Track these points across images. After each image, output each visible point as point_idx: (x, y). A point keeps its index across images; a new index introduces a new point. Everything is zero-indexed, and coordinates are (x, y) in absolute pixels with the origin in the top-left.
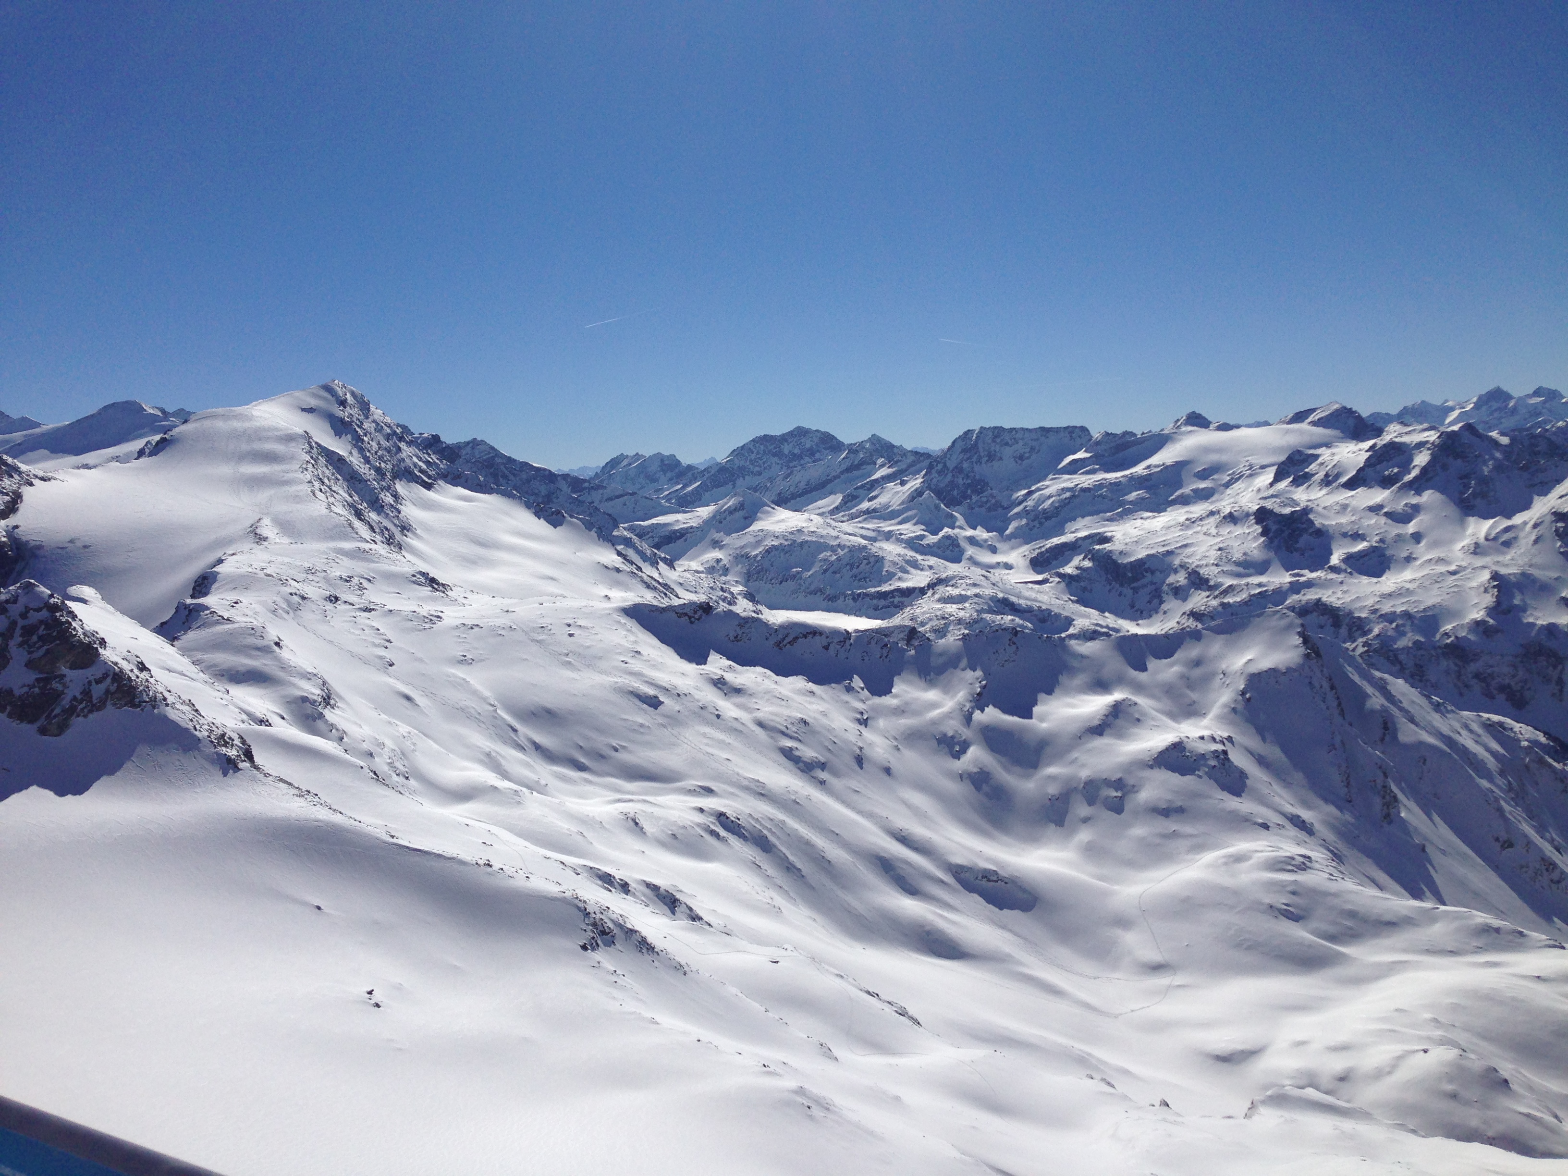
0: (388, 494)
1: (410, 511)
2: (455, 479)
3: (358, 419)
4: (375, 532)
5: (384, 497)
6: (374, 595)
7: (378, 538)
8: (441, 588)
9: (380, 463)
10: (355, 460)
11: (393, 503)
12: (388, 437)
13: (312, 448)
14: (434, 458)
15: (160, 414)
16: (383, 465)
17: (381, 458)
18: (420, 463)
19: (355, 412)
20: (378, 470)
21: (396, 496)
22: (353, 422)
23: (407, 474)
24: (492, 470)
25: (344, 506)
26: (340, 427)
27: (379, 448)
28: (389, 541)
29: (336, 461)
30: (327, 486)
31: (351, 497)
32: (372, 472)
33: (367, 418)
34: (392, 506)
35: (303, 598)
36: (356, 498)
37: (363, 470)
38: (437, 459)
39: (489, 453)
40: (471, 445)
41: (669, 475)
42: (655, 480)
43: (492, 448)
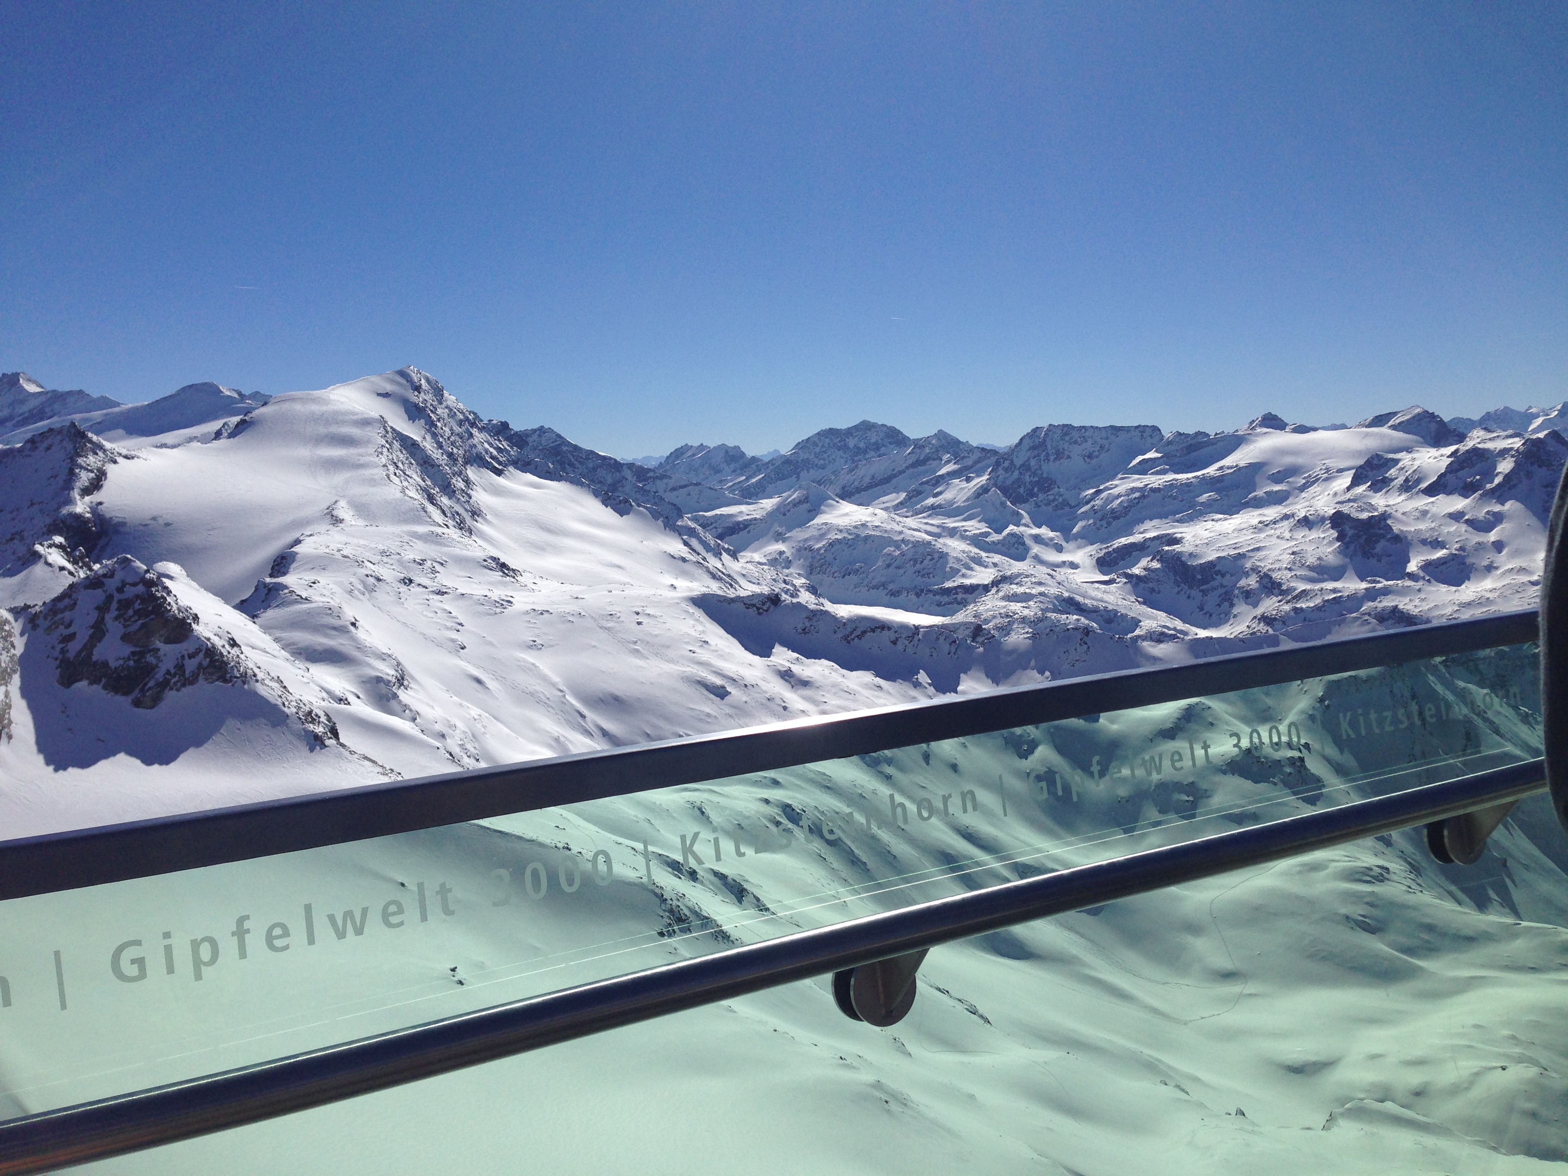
0: (459, 479)
1: (480, 497)
2: (525, 466)
3: (432, 405)
4: (447, 517)
5: (455, 482)
6: (446, 578)
7: (451, 523)
8: (511, 573)
9: (452, 449)
10: (428, 445)
11: (464, 488)
12: (460, 423)
13: (387, 432)
14: (505, 445)
15: (236, 396)
16: (455, 450)
17: (453, 444)
18: (492, 450)
19: (429, 397)
20: (450, 455)
21: (467, 482)
22: (427, 407)
23: (479, 461)
24: (559, 458)
25: (417, 490)
26: (414, 412)
27: (452, 434)
28: (461, 525)
29: (410, 446)
30: (401, 470)
31: (424, 481)
32: (445, 457)
33: (441, 403)
34: (464, 491)
35: (379, 580)
36: (429, 483)
37: (436, 455)
38: (508, 445)
39: (556, 441)
40: (538, 432)
41: (732, 466)
42: (719, 471)
43: (559, 436)
